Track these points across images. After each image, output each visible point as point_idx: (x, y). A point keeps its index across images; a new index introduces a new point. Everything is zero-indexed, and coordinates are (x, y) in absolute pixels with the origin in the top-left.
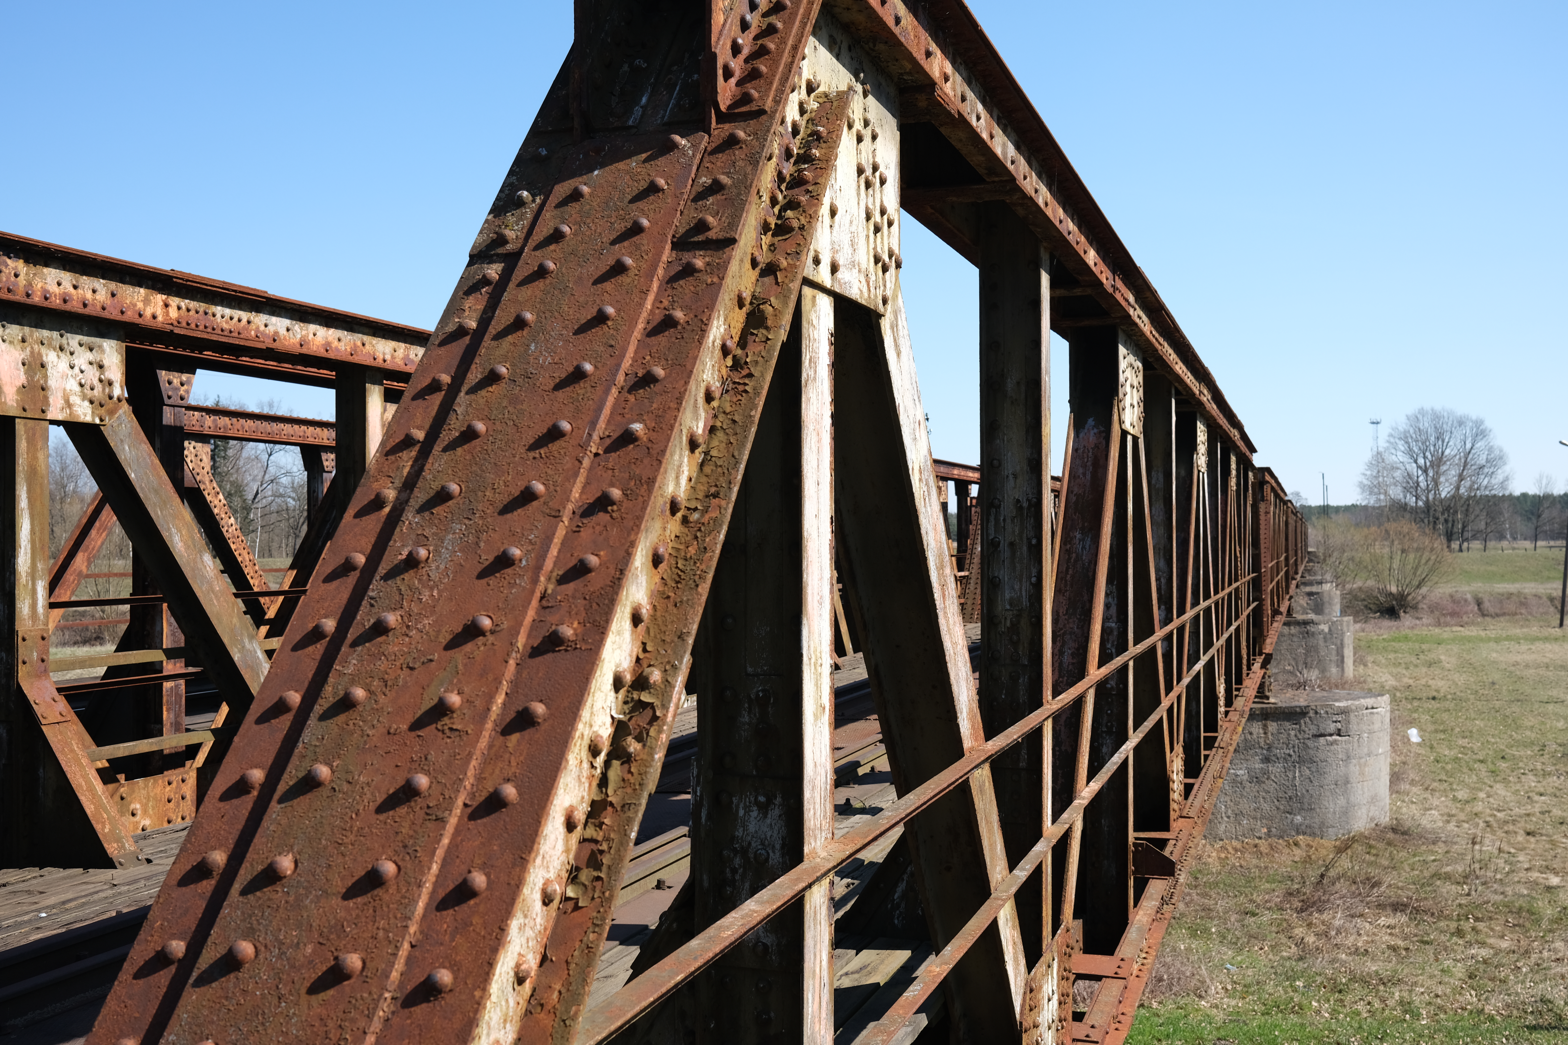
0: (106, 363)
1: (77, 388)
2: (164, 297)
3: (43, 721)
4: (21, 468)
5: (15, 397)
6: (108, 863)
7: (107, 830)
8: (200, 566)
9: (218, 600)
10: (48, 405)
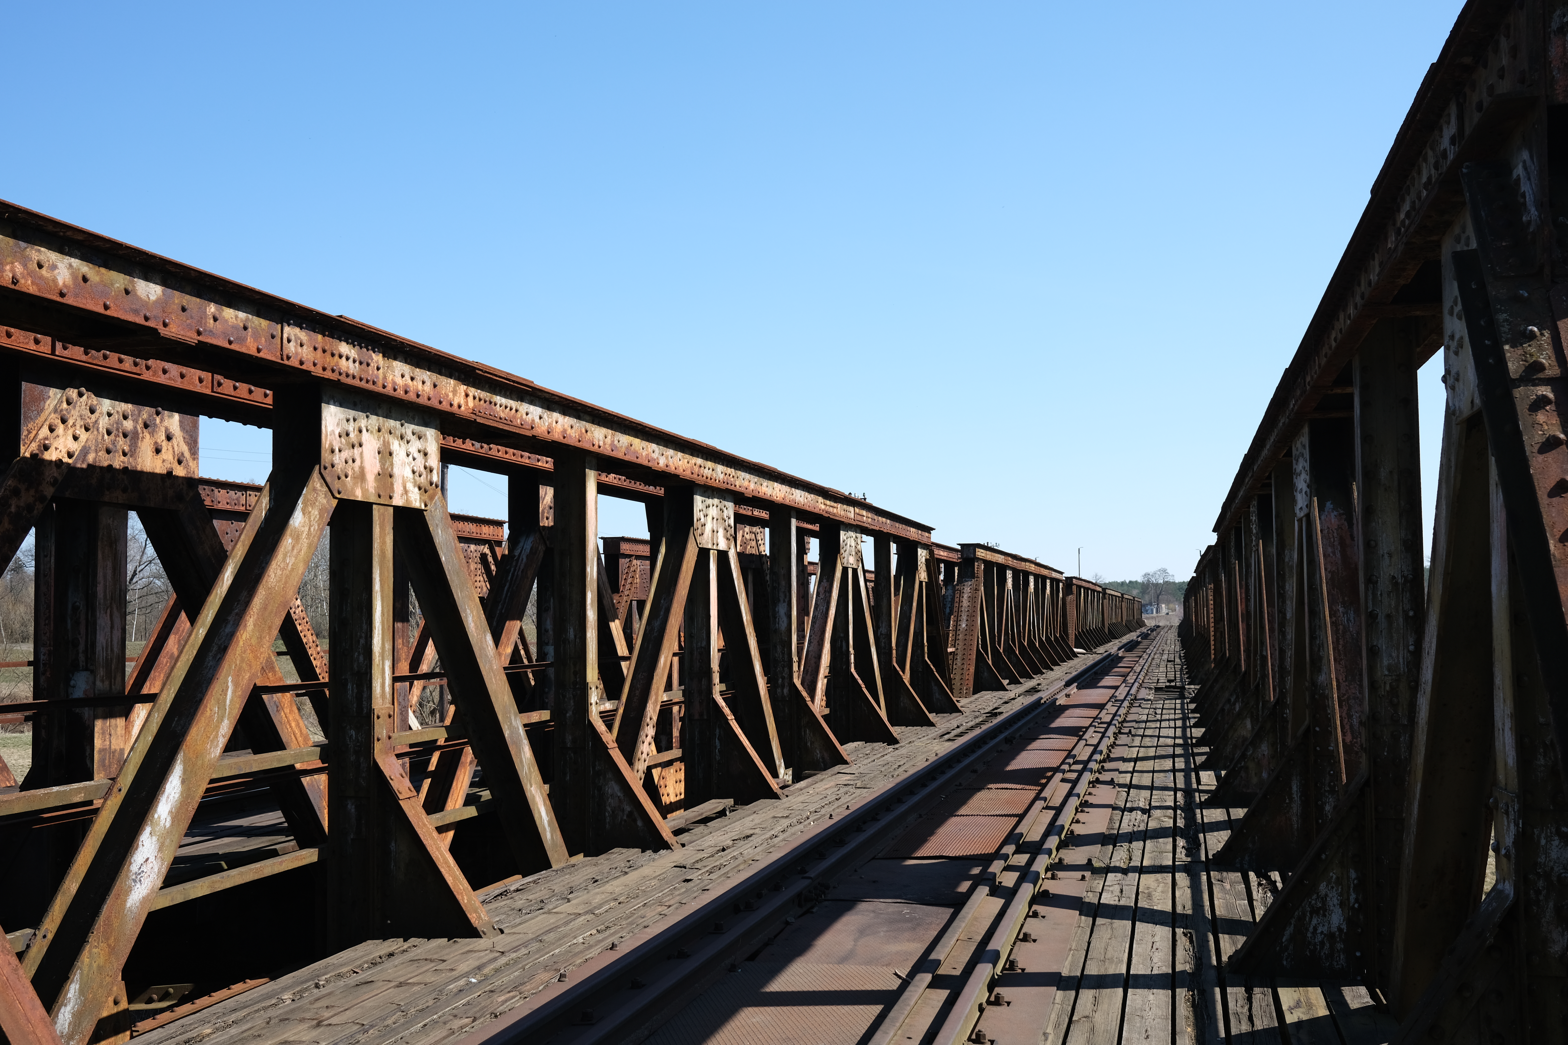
0: (429, 450)
1: (411, 475)
2: (465, 387)
3: (401, 797)
4: (376, 552)
5: (374, 484)
6: (473, 933)
7: (466, 901)
8: (485, 646)
9: (495, 678)
10: (393, 491)
